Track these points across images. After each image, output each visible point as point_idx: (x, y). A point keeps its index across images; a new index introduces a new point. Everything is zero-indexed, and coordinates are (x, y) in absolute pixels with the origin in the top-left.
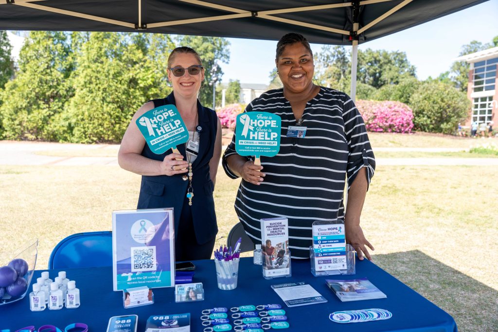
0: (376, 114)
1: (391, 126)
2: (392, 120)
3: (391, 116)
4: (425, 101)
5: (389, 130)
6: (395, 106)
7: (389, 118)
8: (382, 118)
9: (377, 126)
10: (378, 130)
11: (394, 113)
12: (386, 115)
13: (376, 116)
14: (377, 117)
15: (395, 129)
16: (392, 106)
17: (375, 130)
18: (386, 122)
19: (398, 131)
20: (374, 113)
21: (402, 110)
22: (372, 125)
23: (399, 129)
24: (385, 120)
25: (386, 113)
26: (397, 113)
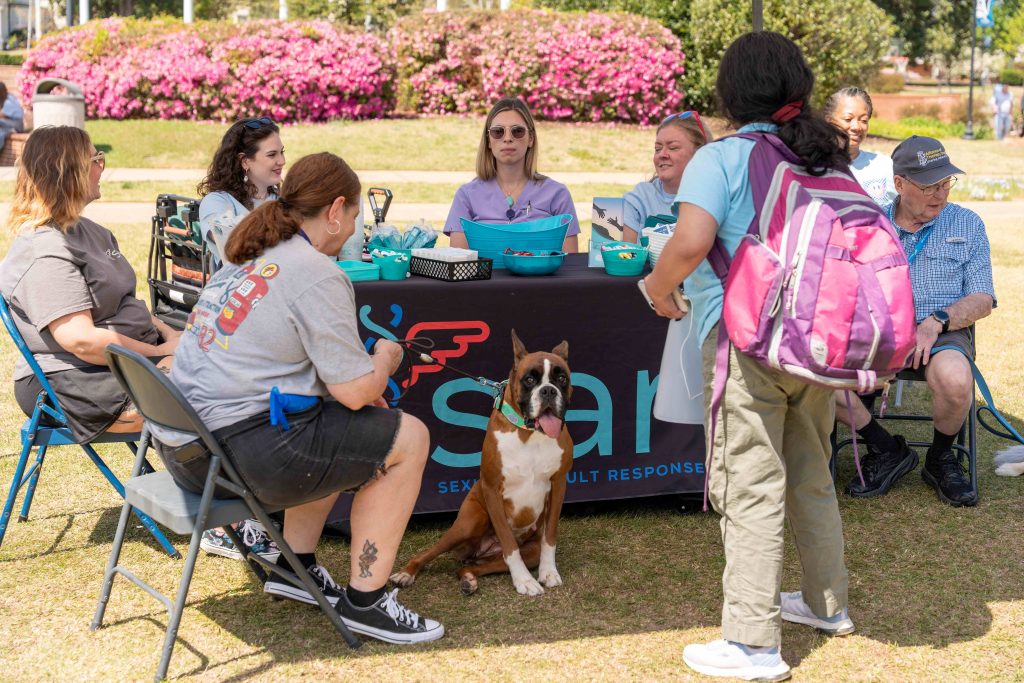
0: (546, 59)
1: (599, 101)
2: (601, 80)
3: (597, 66)
4: (723, 11)
5: (594, 114)
6: (614, 30)
7: (589, 72)
8: (567, 72)
9: (553, 101)
10: (557, 113)
11: (611, 54)
12: (582, 61)
13: (547, 65)
14: (552, 68)
15: (616, 109)
16: (606, 30)
17: (546, 112)
18: (582, 85)
19: (626, 116)
20: (542, 56)
21: (639, 43)
22: (535, 97)
23: (629, 112)
24: (579, 77)
25: (581, 54)
26: (622, 55)
